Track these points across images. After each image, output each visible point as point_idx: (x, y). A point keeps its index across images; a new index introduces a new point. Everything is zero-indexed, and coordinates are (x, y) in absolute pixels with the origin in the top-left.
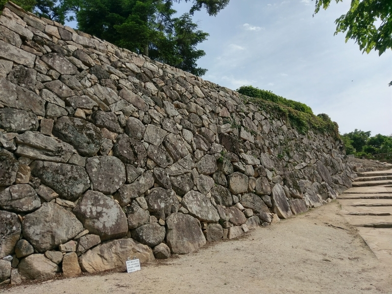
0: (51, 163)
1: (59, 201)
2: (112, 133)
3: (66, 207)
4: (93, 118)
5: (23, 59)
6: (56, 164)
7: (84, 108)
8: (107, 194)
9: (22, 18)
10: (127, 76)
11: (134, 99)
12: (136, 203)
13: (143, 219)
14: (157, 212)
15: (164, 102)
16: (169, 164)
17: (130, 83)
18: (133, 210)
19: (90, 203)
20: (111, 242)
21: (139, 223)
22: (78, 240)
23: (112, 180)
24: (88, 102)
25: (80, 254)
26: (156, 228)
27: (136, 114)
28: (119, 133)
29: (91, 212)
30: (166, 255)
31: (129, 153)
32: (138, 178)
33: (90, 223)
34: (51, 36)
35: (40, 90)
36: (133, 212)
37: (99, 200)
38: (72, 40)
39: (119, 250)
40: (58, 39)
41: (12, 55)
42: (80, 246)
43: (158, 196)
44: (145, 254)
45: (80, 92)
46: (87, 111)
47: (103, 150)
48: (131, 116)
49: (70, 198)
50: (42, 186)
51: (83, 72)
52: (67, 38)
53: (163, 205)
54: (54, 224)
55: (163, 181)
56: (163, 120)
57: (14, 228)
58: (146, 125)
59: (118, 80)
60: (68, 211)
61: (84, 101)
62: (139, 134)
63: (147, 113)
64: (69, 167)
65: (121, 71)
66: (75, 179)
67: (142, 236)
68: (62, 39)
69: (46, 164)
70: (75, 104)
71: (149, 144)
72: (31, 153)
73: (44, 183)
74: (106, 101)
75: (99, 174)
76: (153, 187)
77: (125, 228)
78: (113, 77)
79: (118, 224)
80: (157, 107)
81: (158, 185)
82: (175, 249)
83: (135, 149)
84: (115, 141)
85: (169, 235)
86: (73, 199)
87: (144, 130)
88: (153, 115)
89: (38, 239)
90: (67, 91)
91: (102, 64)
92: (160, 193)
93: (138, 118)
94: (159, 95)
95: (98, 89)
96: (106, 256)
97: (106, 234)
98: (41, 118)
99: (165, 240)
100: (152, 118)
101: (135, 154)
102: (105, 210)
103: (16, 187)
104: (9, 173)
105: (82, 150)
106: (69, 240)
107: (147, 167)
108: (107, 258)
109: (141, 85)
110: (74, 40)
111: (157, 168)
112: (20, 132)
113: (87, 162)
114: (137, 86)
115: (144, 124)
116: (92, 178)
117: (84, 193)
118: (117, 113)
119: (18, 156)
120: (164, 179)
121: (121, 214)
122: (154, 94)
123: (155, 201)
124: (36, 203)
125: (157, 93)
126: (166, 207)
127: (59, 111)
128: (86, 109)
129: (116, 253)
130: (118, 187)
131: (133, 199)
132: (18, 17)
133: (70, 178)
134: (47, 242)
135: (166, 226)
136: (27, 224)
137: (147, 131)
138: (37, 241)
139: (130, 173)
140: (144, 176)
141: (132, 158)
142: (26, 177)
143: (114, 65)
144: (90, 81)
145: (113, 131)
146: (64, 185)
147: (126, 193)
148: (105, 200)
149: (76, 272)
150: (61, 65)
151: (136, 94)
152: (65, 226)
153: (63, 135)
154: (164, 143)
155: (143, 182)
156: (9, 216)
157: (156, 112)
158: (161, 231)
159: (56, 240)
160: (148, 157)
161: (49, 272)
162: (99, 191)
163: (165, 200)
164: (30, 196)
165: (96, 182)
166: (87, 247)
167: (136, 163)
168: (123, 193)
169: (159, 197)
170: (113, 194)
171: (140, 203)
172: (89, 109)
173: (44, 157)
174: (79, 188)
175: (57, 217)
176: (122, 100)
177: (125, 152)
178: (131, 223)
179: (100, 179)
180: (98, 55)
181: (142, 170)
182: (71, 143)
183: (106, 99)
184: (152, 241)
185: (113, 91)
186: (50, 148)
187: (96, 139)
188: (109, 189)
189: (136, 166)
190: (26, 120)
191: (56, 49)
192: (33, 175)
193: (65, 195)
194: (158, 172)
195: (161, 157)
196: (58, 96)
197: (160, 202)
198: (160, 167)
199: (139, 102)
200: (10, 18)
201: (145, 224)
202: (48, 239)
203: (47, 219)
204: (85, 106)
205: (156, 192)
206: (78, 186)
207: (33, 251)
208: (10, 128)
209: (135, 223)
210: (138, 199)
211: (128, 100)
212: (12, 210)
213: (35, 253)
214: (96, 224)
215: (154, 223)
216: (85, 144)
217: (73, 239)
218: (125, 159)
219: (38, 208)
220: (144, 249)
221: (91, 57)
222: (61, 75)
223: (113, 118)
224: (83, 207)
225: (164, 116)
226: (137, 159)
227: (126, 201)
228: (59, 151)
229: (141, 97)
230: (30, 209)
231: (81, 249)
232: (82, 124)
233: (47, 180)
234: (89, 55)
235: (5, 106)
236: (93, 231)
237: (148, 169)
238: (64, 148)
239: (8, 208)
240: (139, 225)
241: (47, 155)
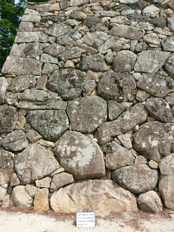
0: (37, 111)
1: (42, 142)
2: (95, 73)
3: (47, 147)
4: (78, 66)
5: (31, 38)
6: (42, 111)
7: (73, 59)
8: (85, 133)
9: (36, 10)
10: (120, 12)
11: (125, 31)
12: (117, 141)
13: (123, 159)
14: (145, 151)
15: (169, 19)
16: (171, 90)
17: (123, 17)
18: (111, 149)
19: (66, 143)
21: (118, 165)
22: (52, 177)
23: (90, 119)
24: (76, 52)
25: (51, 191)
26: (143, 172)
27: (128, 46)
28: (104, 71)
29: (66, 151)
30: (154, 209)
31: (113, 89)
32: (123, 114)
33: (65, 162)
34: (53, 12)
35: (40, 56)
36: (111, 152)
37: (75, 140)
39: (91, 193)
40: (59, 11)
41: (25, 38)
42: (52, 183)
43: (150, 132)
44: (122, 202)
45: (71, 45)
46: (75, 60)
47: (85, 92)
48: (121, 50)
49: (49, 139)
50: (30, 130)
51: (75, 28)
52: (66, 7)
53: (155, 143)
54: (34, 162)
55: (160, 113)
56: (165, 41)
57: (9, 164)
58: (139, 54)
59: (109, 20)
61: (72, 52)
62: (128, 66)
63: (142, 40)
64: (52, 112)
65: (114, 10)
66: (56, 122)
67: (121, 179)
68: (61, 10)
69: (34, 112)
70: (65, 57)
71: (142, 73)
72: (26, 105)
73: (32, 128)
74: (95, 46)
75: (78, 115)
76: (146, 121)
77: (101, 169)
78: (104, 19)
79: (92, 164)
80: (158, 29)
81: (153, 119)
82: (170, 203)
83: (120, 83)
84: (98, 80)
85: (162, 182)
86: (54, 140)
87: (135, 59)
88: (149, 40)
89: (22, 174)
90: (60, 49)
91: (94, 13)
92: (153, 128)
93: (130, 50)
94: (161, 14)
95: (87, 37)
97: (79, 175)
98: (38, 77)
99: (157, 188)
100: (148, 43)
101: (121, 89)
102: (79, 149)
103: (13, 133)
104: (11, 123)
105: (64, 96)
106: (45, 177)
107: (136, 100)
109: (137, 13)
110: (71, 5)
111: (152, 99)
112: (22, 91)
113: (68, 106)
114: (131, 17)
115: (136, 52)
116: (71, 119)
117: (62, 134)
118: (104, 52)
119: (18, 109)
120: (162, 110)
121: (97, 153)
122: (153, 16)
123: (144, 139)
124: (25, 144)
125: (159, 13)
126: (161, 146)
127: (51, 68)
129: (86, 196)
130: (96, 126)
132: (32, 10)
133: (52, 121)
134: (28, 177)
135: (158, 170)
136: (16, 161)
137: (139, 60)
138: (21, 176)
139: (111, 109)
140: (130, 111)
141: (115, 94)
142: (21, 125)
143: (107, 8)
144: (80, 33)
145: (97, 71)
146: (46, 128)
147: (104, 132)
148: (80, 139)
150: (58, 30)
151: (129, 25)
152: (42, 164)
153: (51, 86)
154: (164, 68)
155: (128, 118)
156: (7, 155)
157: (155, 34)
158: (150, 176)
159: (33, 176)
160: (138, 88)
161: (25, 203)
162: (77, 131)
163: (160, 137)
164: (21, 139)
165: (74, 123)
166: (58, 186)
167: (121, 98)
168: (102, 131)
169: (152, 134)
170: (92, 133)
171: (123, 142)
172: (76, 58)
173: (35, 107)
174: (58, 130)
175: (37, 156)
176: (112, 38)
177: (108, 89)
178: (108, 164)
179: (78, 119)
180: (91, 7)
181: (128, 105)
182: (56, 92)
183: (94, 43)
184: (135, 187)
185: (103, 33)
186: (39, 99)
187: (77, 83)
188: (86, 129)
189: (121, 102)
190: (26, 82)
191: (56, 20)
193: (46, 136)
194: (151, 104)
195: (158, 85)
196: (53, 56)
197: (152, 140)
198: (156, 97)
199: (132, 32)
200: (28, 14)
201: (128, 165)
202: (28, 175)
203: (29, 158)
204: (75, 56)
205: (147, 127)
206: (58, 128)
208: (15, 90)
209: (113, 164)
210: (120, 137)
211: (118, 34)
213: (21, 185)
214: (70, 163)
215: (140, 166)
216: (66, 90)
217: (49, 176)
218: (109, 97)
219: (25, 149)
220: (124, 195)
221: (84, 12)
222: (57, 38)
223: (98, 59)
224: (59, 147)
225: (168, 36)
226: (123, 93)
227: (105, 139)
228: (46, 100)
229: (135, 26)
230: (20, 149)
231: (53, 186)
232: (67, 73)
233: (33, 125)
234: (82, 11)
235: (16, 76)
237: (138, 102)
238: (49, 97)
239: (7, 148)
240: (119, 167)
241: (38, 105)
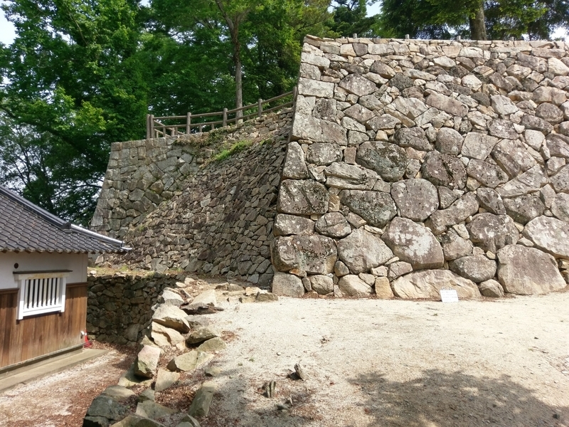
0: (357, 191)
1: (368, 227)
2: (418, 152)
3: (374, 234)
4: (395, 138)
5: (324, 91)
6: (362, 192)
7: (386, 129)
8: (417, 221)
9: (319, 48)
10: (436, 75)
11: (446, 103)
12: (453, 231)
13: (463, 249)
14: (482, 242)
15: (492, 97)
16: (502, 181)
17: (440, 84)
18: (449, 239)
19: (398, 230)
20: (425, 272)
21: (458, 254)
22: (388, 266)
23: (421, 206)
24: (389, 121)
25: (391, 280)
26: (482, 262)
27: (450, 123)
28: (428, 151)
29: (400, 239)
30: (497, 294)
31: (442, 173)
32: (455, 203)
33: (400, 250)
34: (346, 56)
35: (341, 119)
36: (449, 241)
37: (408, 227)
38: (368, 53)
39: (434, 280)
40: (354, 57)
41: (314, 89)
42: (391, 272)
43: (484, 224)
44: (467, 288)
45: (380, 111)
46: (389, 132)
47: (409, 173)
48: (443, 126)
49: (377, 225)
50: (350, 214)
51: (382, 87)
52: (363, 53)
53: (491, 235)
54: (365, 249)
55: (492, 204)
56: (491, 124)
57: (332, 251)
58: (465, 135)
59: (424, 85)
60: (377, 238)
61: (385, 121)
62: (455, 148)
63: (466, 118)
64: (374, 194)
65: (428, 71)
66: (381, 206)
67: (462, 269)
68: (357, 56)
69: (352, 192)
70: (376, 126)
71: (470, 158)
72: (339, 183)
73: (352, 211)
74: (410, 115)
75: (406, 200)
76: (478, 212)
77: (440, 258)
78: (418, 82)
79: (431, 253)
80: (481, 107)
81: (484, 210)
82: (511, 288)
83: (448, 167)
84: (423, 161)
85: (501, 271)
86: (381, 226)
87: (461, 141)
88: (474, 119)
89: (351, 262)
90: (367, 113)
91: (404, 71)
92: (487, 219)
93: (453, 128)
94: (484, 89)
95: (400, 103)
96: (419, 284)
97: (417, 264)
98: (344, 147)
99: (496, 277)
100: (473, 124)
101: (450, 174)
102: (415, 237)
103: (329, 215)
104: (322, 203)
105: (386, 175)
106: (380, 265)
107: (467, 188)
108: (420, 286)
109: (457, 82)
110: (370, 52)
111: (483, 189)
112: (328, 165)
113: (392, 188)
114: (450, 85)
115: (462, 133)
116: (398, 204)
117: (391, 220)
118: (424, 127)
119: (328, 187)
120: (494, 201)
121: (435, 243)
122: (476, 90)
123: (480, 230)
124: (347, 229)
125: (482, 87)
126: (497, 237)
127: (360, 137)
128: (388, 129)
129: (431, 284)
130: (429, 214)
131: (448, 227)
132: (315, 48)
133: (376, 205)
134: (359, 265)
135: (497, 260)
136: (342, 248)
137: (466, 142)
138: (351, 264)
139: (443, 196)
140: (463, 199)
141: (445, 179)
142: (337, 206)
143: (419, 67)
144: (390, 96)
145: (420, 150)
146: (371, 211)
147: (439, 220)
148: (414, 227)
149: (389, 295)
150: (360, 86)
151: (449, 96)
152: (375, 252)
153: (366, 161)
154: (492, 155)
155: (462, 207)
156: (326, 240)
157: (479, 114)
158: (490, 266)
159: (368, 264)
160: (468, 176)
161: (364, 291)
162: (407, 218)
163: (495, 228)
164: (341, 223)
165: (403, 208)
166: (398, 274)
167: (451, 184)
168: (436, 220)
169: (487, 225)
170: (424, 221)
171: (459, 232)
172: (391, 129)
173: (350, 186)
174: (386, 215)
175: (367, 242)
176: (431, 109)
177: (436, 172)
178: (448, 254)
179: (407, 205)
180: (398, 60)
181: (461, 193)
182: (374, 169)
183: (410, 112)
184: (477, 276)
185: (418, 100)
186: (354, 177)
187: (400, 161)
188: (418, 216)
189: (452, 188)
190: (332, 152)
191: (352, 70)
192: (342, 204)
193: (373, 222)
194: (483, 194)
195: (489, 174)
196: (358, 122)
197: (488, 231)
198: (487, 187)
199: (454, 106)
200: (309, 52)
201: (467, 256)
202: (360, 263)
203: (358, 244)
204: (387, 126)
205: (481, 218)
206: (385, 213)
207: (348, 272)
208: (319, 161)
209: (452, 254)
210: (455, 227)
211: (438, 106)
212: (329, 235)
213: (350, 274)
214: (406, 252)
215: (479, 256)
216: (388, 169)
217: (383, 264)
218: (438, 181)
219: (349, 234)
220: (466, 283)
221: (390, 66)
222: (359, 97)
223: (419, 134)
224: (391, 235)
225: (493, 118)
226: (453, 179)
227: (440, 228)
228: (363, 179)
229: (456, 99)
230: (343, 234)
231: (392, 274)
232: (384, 147)
233: (354, 208)
234: (387, 64)
235: (313, 142)
236: (404, 258)
237: (469, 190)
238: (367, 175)
239: (325, 233)
240: (459, 256)
241: (353, 183)
